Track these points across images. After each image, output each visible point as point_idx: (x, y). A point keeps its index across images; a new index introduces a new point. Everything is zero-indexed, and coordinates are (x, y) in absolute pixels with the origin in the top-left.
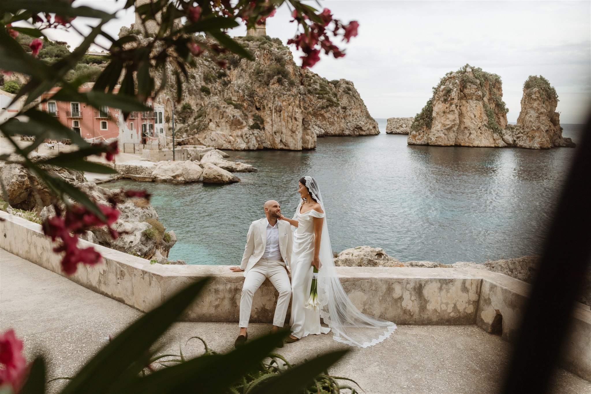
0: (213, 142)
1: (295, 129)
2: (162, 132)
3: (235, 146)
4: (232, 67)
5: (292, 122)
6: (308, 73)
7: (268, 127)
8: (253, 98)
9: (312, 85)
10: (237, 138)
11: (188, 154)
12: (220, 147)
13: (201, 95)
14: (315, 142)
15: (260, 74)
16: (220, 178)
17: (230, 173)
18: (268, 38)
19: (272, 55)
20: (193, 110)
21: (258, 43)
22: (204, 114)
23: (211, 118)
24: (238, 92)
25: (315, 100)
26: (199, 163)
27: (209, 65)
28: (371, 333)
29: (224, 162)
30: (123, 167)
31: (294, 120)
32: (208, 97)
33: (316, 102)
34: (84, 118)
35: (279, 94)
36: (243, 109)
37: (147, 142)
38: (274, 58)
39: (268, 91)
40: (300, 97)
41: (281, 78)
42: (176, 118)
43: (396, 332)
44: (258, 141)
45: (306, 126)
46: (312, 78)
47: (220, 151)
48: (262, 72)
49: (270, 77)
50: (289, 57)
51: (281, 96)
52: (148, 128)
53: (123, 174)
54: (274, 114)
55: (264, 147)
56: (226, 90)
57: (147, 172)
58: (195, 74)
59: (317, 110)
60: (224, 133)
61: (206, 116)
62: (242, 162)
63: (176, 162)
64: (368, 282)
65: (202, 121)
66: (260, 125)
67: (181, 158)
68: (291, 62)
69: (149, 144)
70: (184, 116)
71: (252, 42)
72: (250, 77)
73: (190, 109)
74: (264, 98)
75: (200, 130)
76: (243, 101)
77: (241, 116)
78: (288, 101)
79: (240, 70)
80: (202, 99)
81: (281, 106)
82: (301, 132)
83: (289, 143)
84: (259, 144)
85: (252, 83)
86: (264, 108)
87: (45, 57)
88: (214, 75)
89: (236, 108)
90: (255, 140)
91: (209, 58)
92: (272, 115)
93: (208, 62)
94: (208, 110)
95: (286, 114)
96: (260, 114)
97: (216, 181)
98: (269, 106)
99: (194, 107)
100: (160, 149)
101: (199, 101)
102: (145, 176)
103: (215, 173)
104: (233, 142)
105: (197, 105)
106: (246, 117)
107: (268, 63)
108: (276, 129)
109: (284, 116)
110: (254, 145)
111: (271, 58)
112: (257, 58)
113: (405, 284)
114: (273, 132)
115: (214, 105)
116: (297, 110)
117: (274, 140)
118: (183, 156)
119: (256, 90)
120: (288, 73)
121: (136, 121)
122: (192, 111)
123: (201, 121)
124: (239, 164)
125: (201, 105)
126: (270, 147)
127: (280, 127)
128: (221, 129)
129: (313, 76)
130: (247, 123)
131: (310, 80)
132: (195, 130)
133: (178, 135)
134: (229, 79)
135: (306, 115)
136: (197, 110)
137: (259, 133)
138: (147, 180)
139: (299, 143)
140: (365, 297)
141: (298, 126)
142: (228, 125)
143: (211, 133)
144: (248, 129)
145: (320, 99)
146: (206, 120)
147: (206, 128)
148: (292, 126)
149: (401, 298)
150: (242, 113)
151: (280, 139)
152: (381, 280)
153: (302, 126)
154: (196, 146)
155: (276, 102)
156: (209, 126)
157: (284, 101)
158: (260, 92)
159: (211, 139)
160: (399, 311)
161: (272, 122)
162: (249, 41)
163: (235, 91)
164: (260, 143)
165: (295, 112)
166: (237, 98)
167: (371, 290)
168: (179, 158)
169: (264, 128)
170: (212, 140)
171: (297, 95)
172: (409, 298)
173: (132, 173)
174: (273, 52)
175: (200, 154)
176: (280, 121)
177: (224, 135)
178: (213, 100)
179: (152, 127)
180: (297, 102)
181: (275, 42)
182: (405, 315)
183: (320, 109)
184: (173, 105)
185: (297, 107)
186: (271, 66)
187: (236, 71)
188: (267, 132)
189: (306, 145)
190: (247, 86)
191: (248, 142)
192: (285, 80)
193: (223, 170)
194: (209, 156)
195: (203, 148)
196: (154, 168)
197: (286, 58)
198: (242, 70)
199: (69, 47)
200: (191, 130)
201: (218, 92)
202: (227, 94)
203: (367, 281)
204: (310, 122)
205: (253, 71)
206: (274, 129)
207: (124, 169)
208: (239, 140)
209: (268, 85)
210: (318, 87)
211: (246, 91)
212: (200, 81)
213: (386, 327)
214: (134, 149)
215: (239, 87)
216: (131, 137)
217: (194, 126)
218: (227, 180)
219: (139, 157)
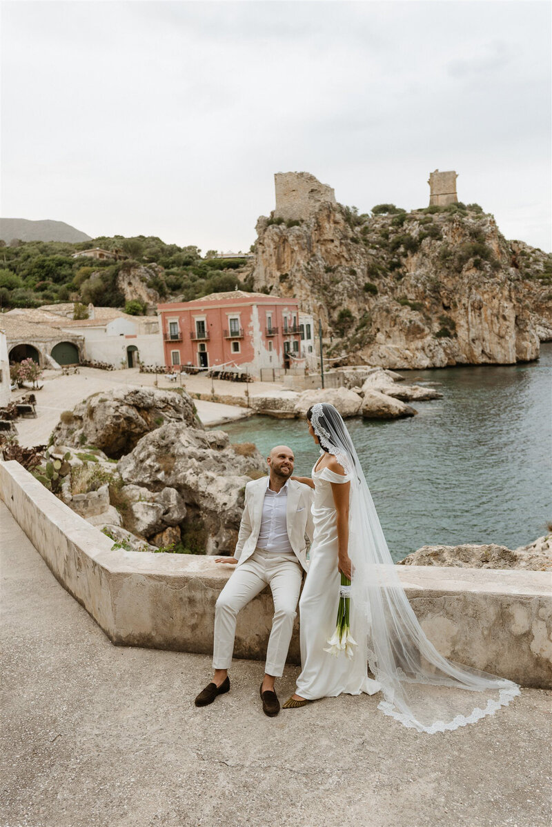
0: (383, 361)
1: (504, 333)
2: (311, 351)
3: (413, 363)
4: (409, 253)
5: (498, 322)
6: (524, 248)
7: (462, 333)
8: (439, 293)
9: (531, 266)
10: (416, 352)
11: (345, 378)
12: (392, 367)
13: (364, 297)
14: (537, 349)
15: (447, 258)
16: (386, 410)
17: (402, 403)
18: (461, 206)
19: (464, 229)
20: (355, 317)
21: (446, 214)
22: (370, 322)
23: (379, 326)
24: (416, 286)
25: (537, 288)
26: (359, 391)
27: (378, 254)
28: (460, 700)
29: (394, 388)
30: (258, 400)
31: (501, 320)
32: (374, 297)
33: (538, 290)
34: (212, 339)
35: (477, 283)
36: (425, 310)
37: (291, 366)
38: (467, 233)
39: (461, 280)
40: (510, 285)
41: (480, 260)
42: (332, 331)
43: (513, 705)
44: (447, 354)
45: (522, 327)
46: (531, 256)
47: (391, 372)
48: (450, 254)
49: (463, 260)
50: (490, 228)
51: (480, 287)
52: (292, 346)
53: (258, 410)
54: (470, 314)
55: (457, 363)
56: (399, 286)
57: (288, 406)
58: (355, 269)
59: (541, 302)
60: (397, 347)
61: (371, 325)
62: (421, 386)
63: (326, 391)
64: (457, 599)
65: (367, 332)
66: (450, 331)
67: (335, 384)
68: (494, 235)
69: (293, 369)
70: (341, 327)
71: (437, 214)
72: (434, 263)
73: (350, 316)
74: (454, 291)
75: (365, 345)
76: (424, 299)
77: (421, 320)
78: (492, 291)
79: (421, 256)
80: (366, 301)
81: (480, 301)
82: (514, 336)
83: (495, 354)
84: (449, 359)
85: (436, 272)
86: (455, 306)
87: (172, 267)
88: (384, 267)
89: (414, 310)
90: (443, 353)
91: (377, 244)
92: (467, 315)
93: (375, 250)
94: (375, 316)
95: (489, 312)
96: (449, 315)
97: (382, 415)
98: (463, 302)
99: (356, 314)
100: (306, 374)
101: (361, 305)
102: (286, 411)
103: (379, 404)
104: (411, 358)
105: (359, 310)
106: (429, 321)
107: (459, 240)
108: (474, 335)
109: (486, 315)
110: (442, 361)
111: (463, 233)
112: (444, 237)
113: (535, 608)
114: (470, 339)
115: (382, 308)
116: (506, 305)
117: (471, 351)
118: (337, 381)
119: (442, 281)
120: (491, 251)
121: (276, 338)
122: (353, 320)
123: (364, 332)
124: (416, 389)
125: (365, 310)
126: (465, 361)
127: (481, 332)
128: (393, 341)
129: (533, 252)
130: (430, 329)
131: (529, 259)
132: (357, 345)
133: (334, 353)
134: (405, 270)
135: (521, 310)
136: (360, 317)
137: (448, 342)
138: (289, 416)
139: (511, 354)
140: (455, 629)
141: (508, 327)
142: (403, 336)
143: (379, 348)
144: (432, 337)
145: (546, 284)
146: (372, 330)
147: (372, 340)
148: (500, 328)
149: (528, 635)
150: (422, 316)
151: (480, 349)
152: (485, 597)
153: (515, 327)
154: (356, 367)
155: (473, 296)
156: (377, 338)
157: (485, 292)
158: (449, 283)
159: (379, 356)
160: (526, 659)
161: (468, 325)
162: (432, 213)
163: (411, 286)
164: (450, 357)
165: (503, 307)
166: (414, 295)
167: (466, 615)
168: (332, 384)
169: (456, 335)
170: (381, 358)
171: (504, 282)
172: (546, 635)
173: (269, 408)
174: (466, 224)
175: (361, 378)
176: (481, 323)
177: (398, 350)
178: (381, 302)
179: (297, 345)
180: (506, 293)
181: (471, 211)
182: (539, 668)
183: (547, 300)
184: (327, 314)
185: (506, 299)
186: (464, 245)
187: (415, 258)
188: (461, 340)
189: (523, 355)
190: (429, 277)
191: (433, 357)
192: (486, 262)
193: (390, 398)
194: (374, 380)
195: (366, 369)
196: (297, 400)
197: (487, 230)
198: (424, 255)
199: (199, 251)
200: (352, 345)
201: (388, 290)
202: (401, 291)
203: (456, 597)
204: (528, 321)
205: (437, 254)
206: (472, 335)
207: (260, 403)
208: (419, 355)
209: (460, 272)
210: (541, 267)
211: (428, 284)
212: (362, 278)
213: (498, 689)
214: (274, 376)
215: (418, 280)
216: (271, 359)
217: (356, 339)
218: (397, 412)
219: (280, 386)
